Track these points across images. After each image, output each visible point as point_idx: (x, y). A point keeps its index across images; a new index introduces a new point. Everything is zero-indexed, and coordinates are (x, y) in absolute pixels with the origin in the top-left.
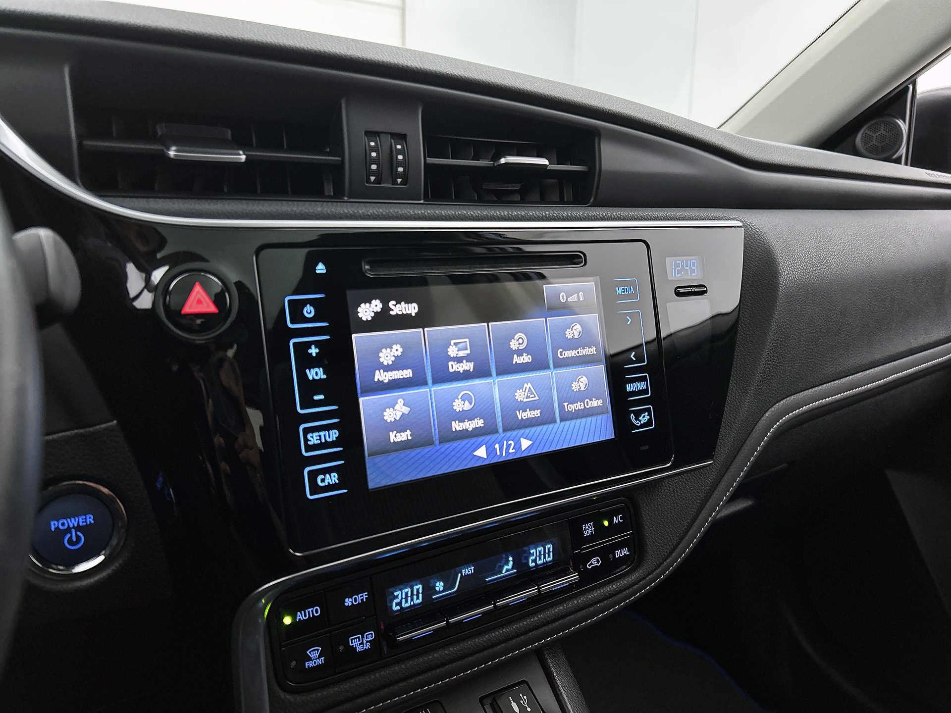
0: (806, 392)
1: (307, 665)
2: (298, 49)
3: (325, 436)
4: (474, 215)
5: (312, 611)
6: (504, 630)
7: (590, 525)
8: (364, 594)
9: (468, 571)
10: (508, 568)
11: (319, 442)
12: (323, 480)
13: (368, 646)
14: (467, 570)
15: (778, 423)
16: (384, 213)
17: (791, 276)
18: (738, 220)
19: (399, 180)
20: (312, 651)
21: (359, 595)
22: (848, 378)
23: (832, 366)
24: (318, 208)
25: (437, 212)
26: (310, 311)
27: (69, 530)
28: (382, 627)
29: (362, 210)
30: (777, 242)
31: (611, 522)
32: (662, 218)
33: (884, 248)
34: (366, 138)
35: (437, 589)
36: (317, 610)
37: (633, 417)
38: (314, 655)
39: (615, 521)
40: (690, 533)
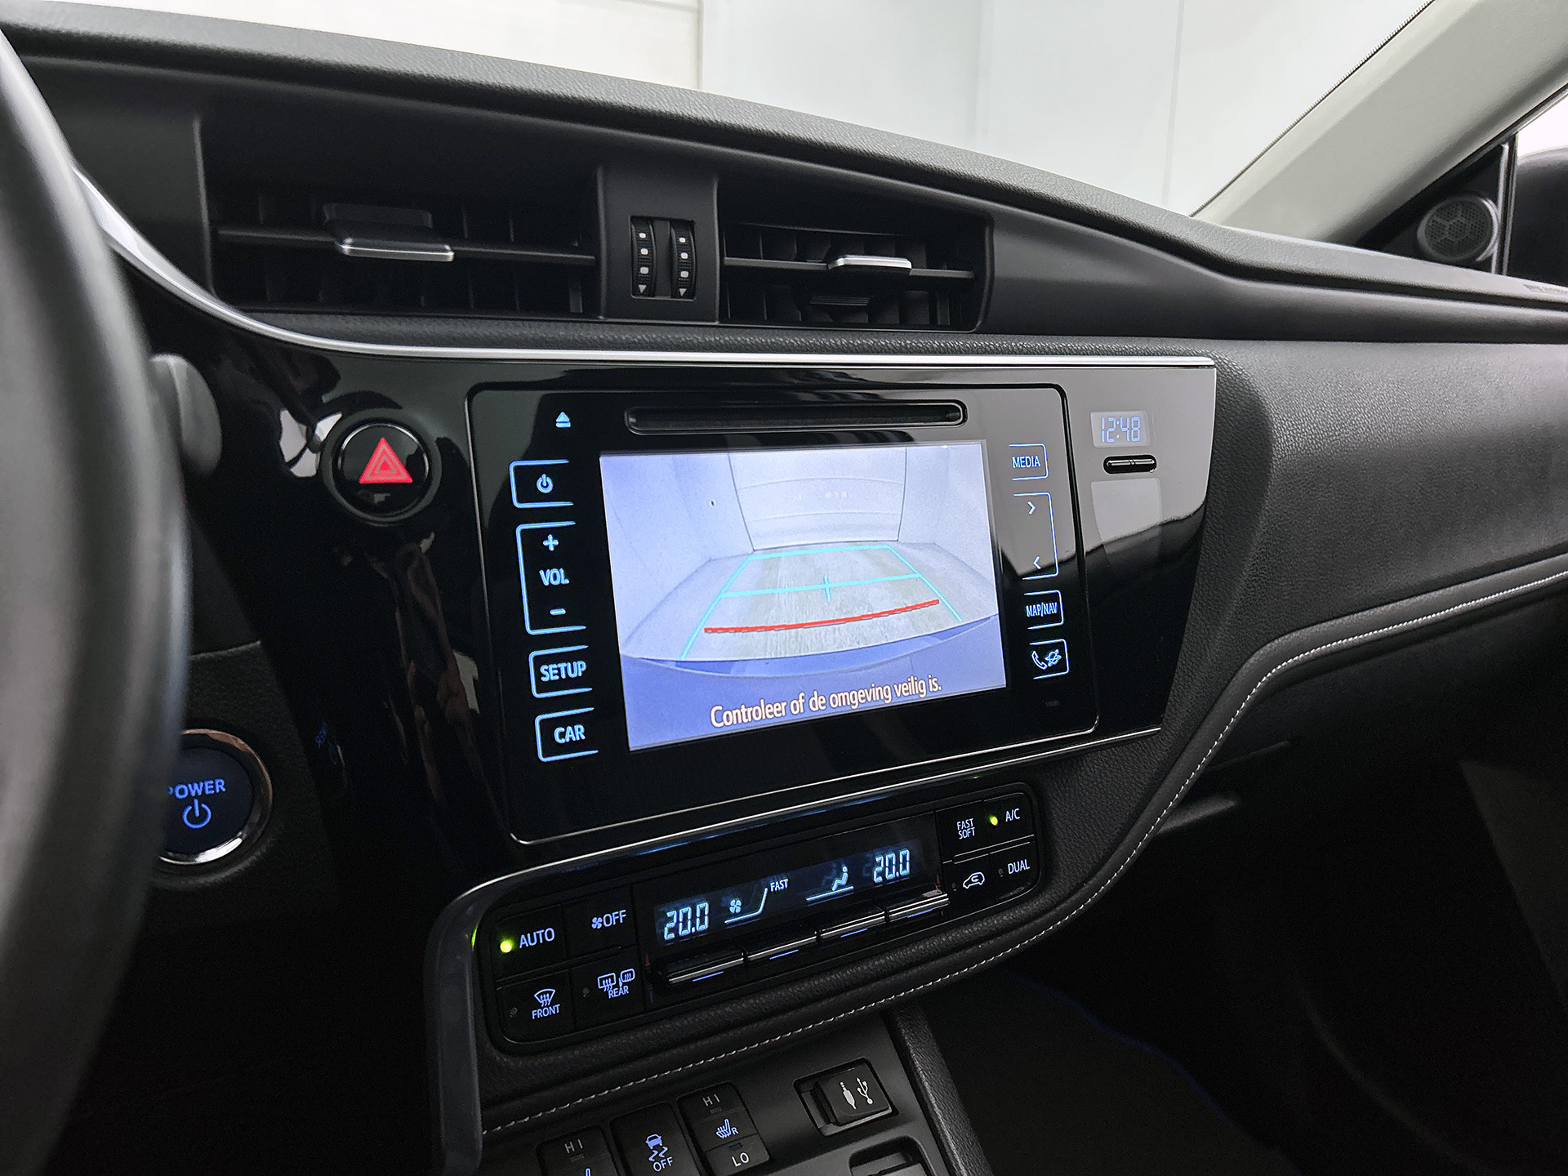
0: (1316, 628)
1: (534, 1015)
2: (534, 93)
3: (566, 668)
4: (795, 344)
5: (543, 934)
6: (833, 976)
7: (969, 822)
8: (621, 912)
9: (780, 884)
10: (840, 883)
11: (557, 677)
12: (562, 735)
13: (626, 990)
14: (777, 883)
15: (1269, 674)
16: (659, 340)
17: (1292, 445)
18: (1210, 357)
19: (682, 291)
20: (542, 994)
21: (613, 914)
22: (1385, 607)
23: (1359, 588)
24: (561, 331)
25: (739, 339)
26: (547, 483)
27: (189, 800)
28: (648, 964)
29: (625, 335)
30: (1271, 390)
31: (1001, 819)
32: (1089, 352)
33: (1447, 402)
34: (633, 227)
35: (732, 910)
36: (549, 933)
37: (1035, 656)
38: (545, 1000)
39: (1008, 817)
40: (1127, 841)
